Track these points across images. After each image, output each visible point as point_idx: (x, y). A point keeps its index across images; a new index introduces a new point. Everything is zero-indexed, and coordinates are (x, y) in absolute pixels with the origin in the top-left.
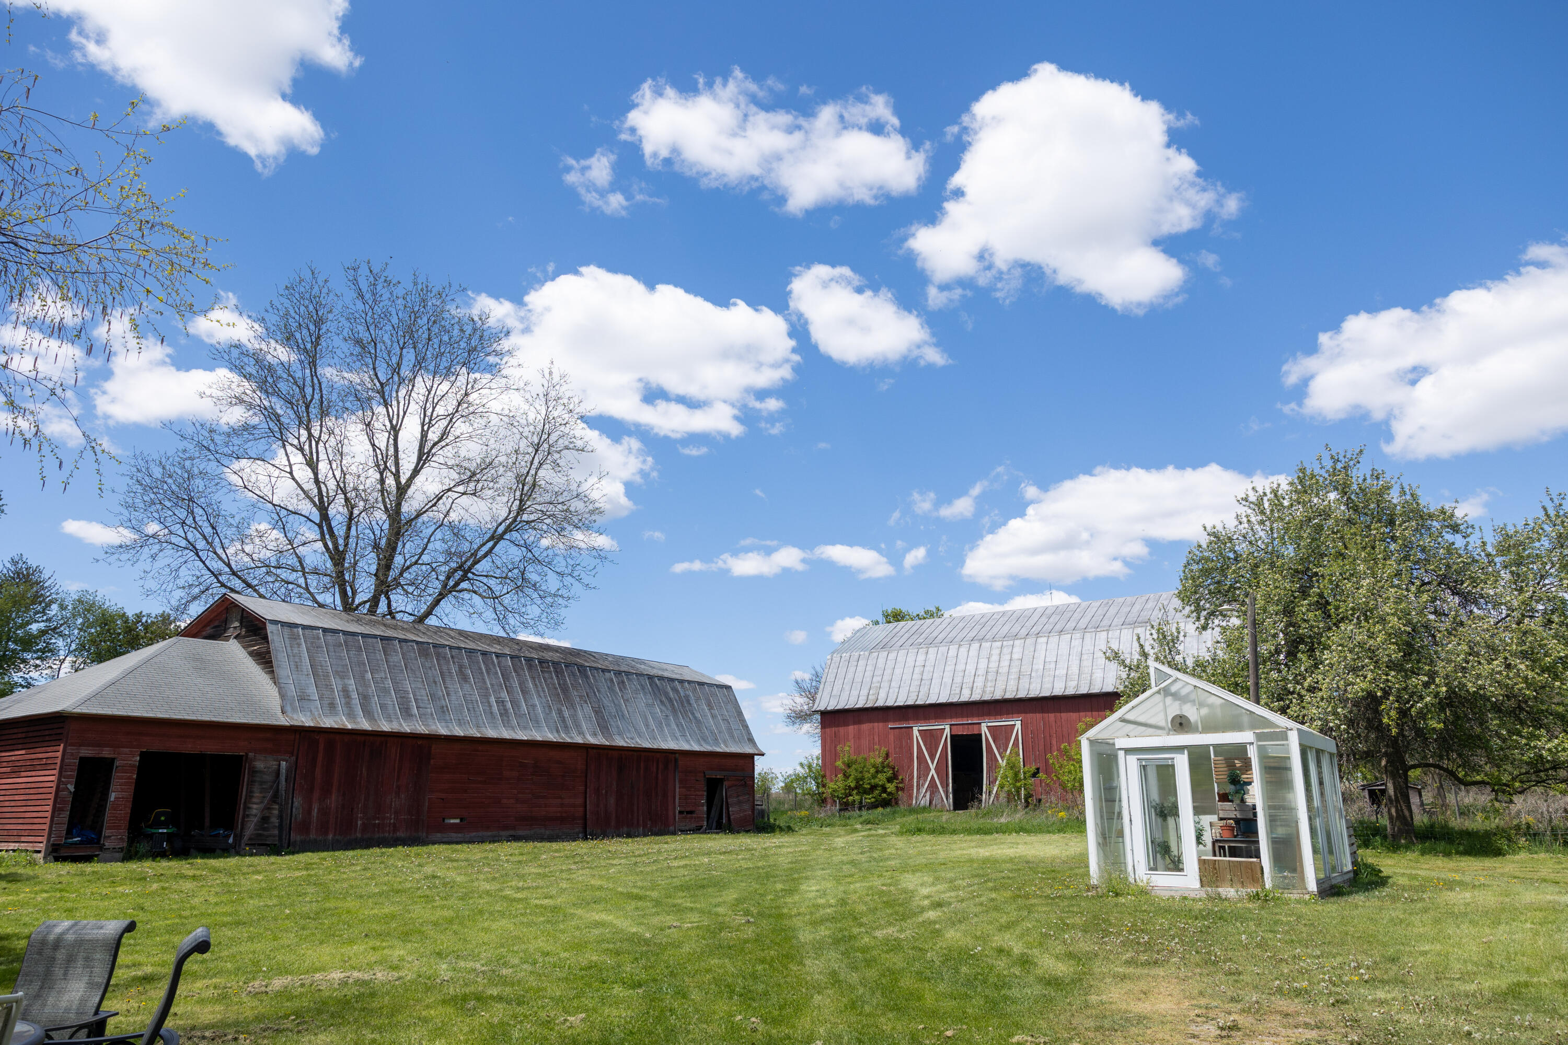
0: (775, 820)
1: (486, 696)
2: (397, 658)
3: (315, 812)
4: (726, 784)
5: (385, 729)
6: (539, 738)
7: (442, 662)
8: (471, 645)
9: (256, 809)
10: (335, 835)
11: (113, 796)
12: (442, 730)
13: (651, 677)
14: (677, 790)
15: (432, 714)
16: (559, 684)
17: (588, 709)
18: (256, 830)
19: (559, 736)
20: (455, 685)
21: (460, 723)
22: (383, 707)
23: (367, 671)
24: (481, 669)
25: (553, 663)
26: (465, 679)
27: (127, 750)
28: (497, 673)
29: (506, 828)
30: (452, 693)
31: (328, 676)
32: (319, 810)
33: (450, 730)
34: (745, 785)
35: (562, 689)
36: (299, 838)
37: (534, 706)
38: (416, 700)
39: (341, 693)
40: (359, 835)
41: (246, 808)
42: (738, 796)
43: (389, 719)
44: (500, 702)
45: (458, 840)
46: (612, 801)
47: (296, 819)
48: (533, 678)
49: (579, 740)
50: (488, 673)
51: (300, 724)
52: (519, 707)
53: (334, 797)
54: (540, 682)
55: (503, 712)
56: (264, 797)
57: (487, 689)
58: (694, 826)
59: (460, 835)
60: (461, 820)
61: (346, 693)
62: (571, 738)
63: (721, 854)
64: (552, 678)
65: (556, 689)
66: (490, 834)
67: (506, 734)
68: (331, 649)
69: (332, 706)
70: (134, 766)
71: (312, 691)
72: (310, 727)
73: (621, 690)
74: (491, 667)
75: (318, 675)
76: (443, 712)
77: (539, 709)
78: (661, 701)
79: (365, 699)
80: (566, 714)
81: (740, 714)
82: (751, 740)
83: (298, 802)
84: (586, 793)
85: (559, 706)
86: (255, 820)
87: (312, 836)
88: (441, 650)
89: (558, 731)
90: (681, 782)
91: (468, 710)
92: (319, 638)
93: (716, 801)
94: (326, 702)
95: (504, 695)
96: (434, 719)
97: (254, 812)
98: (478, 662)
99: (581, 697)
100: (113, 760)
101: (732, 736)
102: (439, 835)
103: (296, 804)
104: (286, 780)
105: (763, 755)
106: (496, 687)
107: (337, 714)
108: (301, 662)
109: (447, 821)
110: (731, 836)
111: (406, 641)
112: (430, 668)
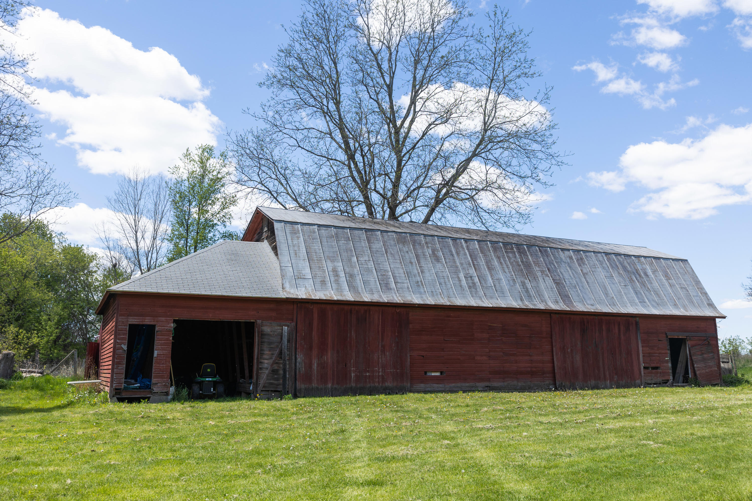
0: (743, 375)
1: (456, 272)
2: (378, 245)
3: (315, 366)
4: (688, 343)
5: (366, 300)
6: (503, 306)
7: (418, 247)
8: (444, 234)
9: (267, 363)
10: (333, 384)
11: (156, 353)
12: (416, 300)
13: (607, 254)
14: (641, 349)
15: (408, 288)
16: (522, 262)
17: (549, 281)
18: (267, 379)
19: (523, 303)
20: (428, 264)
21: (433, 294)
22: (365, 283)
23: (353, 256)
24: (451, 251)
25: (516, 244)
26: (438, 259)
27: (163, 319)
28: (465, 254)
29: (481, 380)
30: (426, 271)
31: (320, 260)
32: (318, 364)
33: (423, 300)
34: (709, 344)
35: (524, 265)
36: (303, 386)
37: (499, 280)
38: (394, 277)
39: (331, 273)
40: (353, 385)
41: (259, 363)
42: (703, 354)
43: (371, 292)
44: (468, 277)
45: (440, 389)
46: (578, 358)
47: (299, 371)
48: (499, 258)
49: (542, 307)
50: (458, 254)
51: (295, 297)
52: (486, 281)
53: (329, 354)
54: (505, 261)
55: (471, 285)
56: (273, 354)
57: (457, 267)
58: (660, 380)
59: (441, 386)
60: (441, 373)
61: (335, 271)
62: (535, 305)
63: (673, 413)
64: (515, 257)
65: (519, 265)
66: (467, 384)
67: (473, 302)
68: (324, 240)
69: (323, 282)
70: (170, 331)
71: (307, 272)
72: (302, 299)
73: (580, 265)
74: (461, 249)
75: (313, 260)
76: (419, 286)
77: (504, 282)
78: (619, 273)
79: (351, 277)
80: (529, 286)
81: (698, 282)
82: (711, 305)
83: (300, 358)
84: (552, 351)
85: (523, 279)
86: (267, 372)
87: (314, 385)
88: (417, 238)
89: (522, 300)
90: (643, 341)
91: (440, 284)
92: (314, 232)
93: (681, 358)
94: (318, 280)
95: (472, 271)
96: (410, 291)
97: (266, 365)
98: (449, 247)
99: (542, 272)
100: (154, 326)
101: (692, 302)
102: (422, 385)
103: (299, 360)
104: (289, 341)
105: (724, 317)
106: (465, 266)
107: (327, 289)
108: (299, 250)
109: (429, 374)
110: (697, 389)
111: (387, 232)
112: (407, 252)
